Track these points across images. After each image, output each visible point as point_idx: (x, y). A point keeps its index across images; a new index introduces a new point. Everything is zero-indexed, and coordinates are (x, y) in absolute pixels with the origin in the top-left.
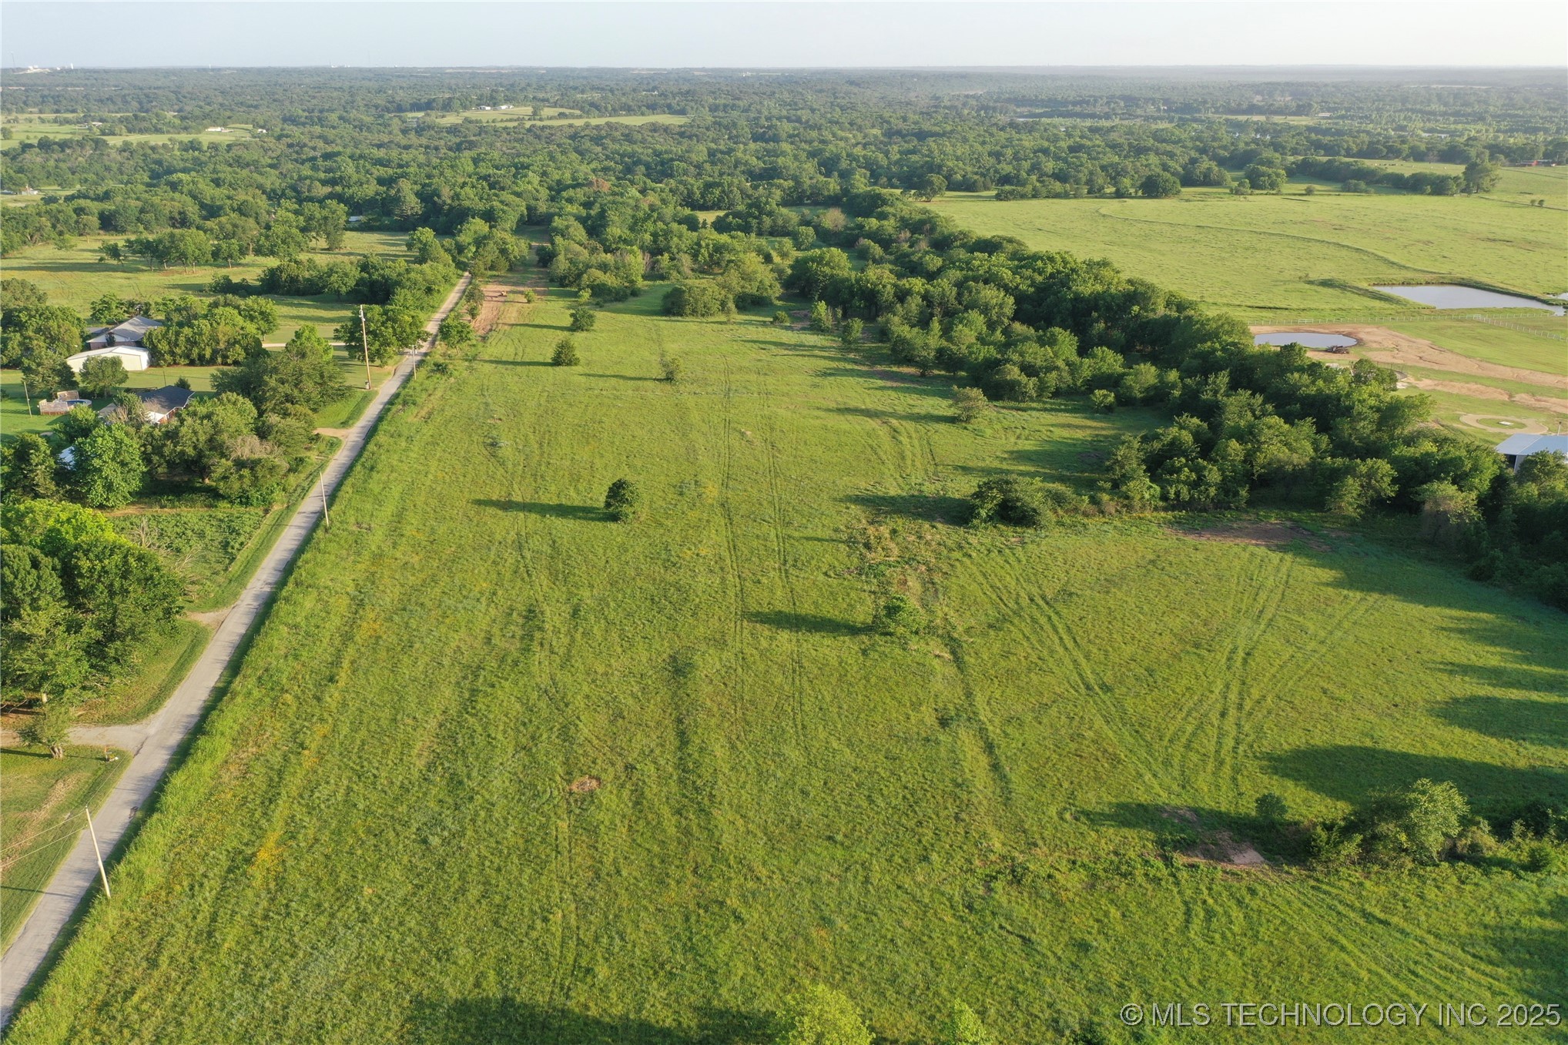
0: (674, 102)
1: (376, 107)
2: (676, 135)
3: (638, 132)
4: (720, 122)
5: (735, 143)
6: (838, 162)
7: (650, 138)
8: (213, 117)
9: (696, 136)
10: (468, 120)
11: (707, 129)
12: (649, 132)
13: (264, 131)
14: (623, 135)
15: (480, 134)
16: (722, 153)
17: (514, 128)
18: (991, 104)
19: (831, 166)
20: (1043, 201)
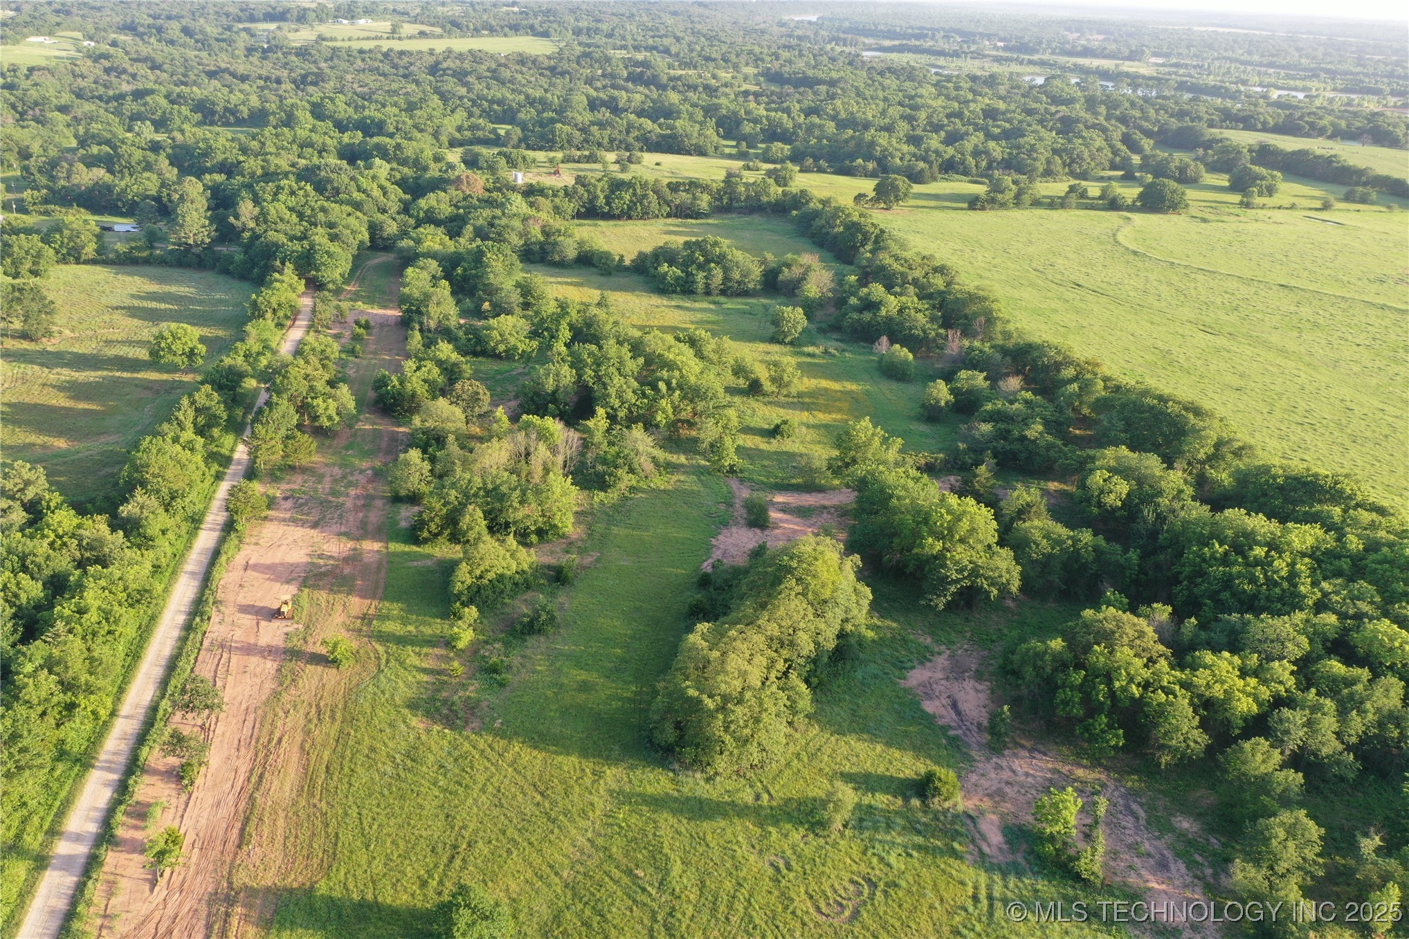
0: (536, 22)
1: (227, 15)
2: (547, 73)
3: (505, 66)
4: (590, 53)
5: (614, 87)
6: (738, 123)
7: (519, 77)
8: (33, 23)
9: (569, 73)
10: (322, 38)
11: (578, 63)
12: (518, 67)
13: (93, 44)
14: (488, 70)
15: (331, 59)
16: (604, 104)
17: (370, 51)
18: (842, 35)
19: (729, 126)
20: (1026, 213)
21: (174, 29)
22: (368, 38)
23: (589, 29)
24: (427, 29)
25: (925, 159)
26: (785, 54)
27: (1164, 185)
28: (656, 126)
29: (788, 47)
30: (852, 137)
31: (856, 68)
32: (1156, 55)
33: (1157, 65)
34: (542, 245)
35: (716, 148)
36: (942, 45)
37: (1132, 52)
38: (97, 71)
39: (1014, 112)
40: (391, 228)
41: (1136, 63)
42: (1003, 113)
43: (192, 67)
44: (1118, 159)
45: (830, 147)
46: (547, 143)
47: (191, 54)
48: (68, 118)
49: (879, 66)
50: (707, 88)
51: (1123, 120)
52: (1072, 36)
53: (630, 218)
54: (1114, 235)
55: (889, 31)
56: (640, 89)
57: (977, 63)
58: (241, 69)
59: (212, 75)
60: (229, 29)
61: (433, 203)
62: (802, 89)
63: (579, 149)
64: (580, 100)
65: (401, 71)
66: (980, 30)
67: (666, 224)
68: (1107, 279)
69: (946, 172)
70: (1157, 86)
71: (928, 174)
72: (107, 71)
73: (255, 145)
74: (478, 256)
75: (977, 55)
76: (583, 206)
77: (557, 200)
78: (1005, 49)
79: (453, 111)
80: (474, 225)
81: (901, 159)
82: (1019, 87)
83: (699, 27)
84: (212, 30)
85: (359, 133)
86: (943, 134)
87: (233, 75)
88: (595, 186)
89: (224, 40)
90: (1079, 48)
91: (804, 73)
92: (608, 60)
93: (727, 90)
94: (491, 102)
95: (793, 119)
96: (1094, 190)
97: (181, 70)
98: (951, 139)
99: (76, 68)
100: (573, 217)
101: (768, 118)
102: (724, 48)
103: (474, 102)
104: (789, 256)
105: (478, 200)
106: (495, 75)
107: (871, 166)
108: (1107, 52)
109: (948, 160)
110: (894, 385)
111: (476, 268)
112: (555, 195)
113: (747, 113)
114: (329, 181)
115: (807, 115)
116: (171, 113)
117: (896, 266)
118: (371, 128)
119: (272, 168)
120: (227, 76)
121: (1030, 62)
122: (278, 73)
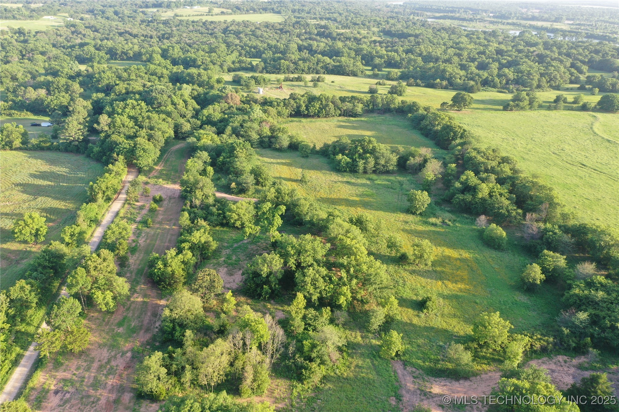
0: (275, 7)
1: (136, 5)
2: (279, 32)
3: (259, 29)
4: (299, 22)
5: (310, 39)
6: (372, 58)
7: (265, 34)
8: (48, 10)
9: (289, 32)
10: (176, 15)
11: (294, 27)
12: (265, 29)
13: (72, 19)
14: (251, 31)
15: (179, 26)
16: (306, 48)
17: (197, 22)
18: (416, 11)
19: (368, 60)
20: (536, 112)
21: (110, 12)
22: (197, 15)
23: (299, 10)
24: (225, 10)
25: (472, 79)
26: (392, 21)
27: (614, 97)
28: (332, 61)
29: (392, 18)
30: (433, 67)
31: (427, 28)
32: (568, 19)
33: (569, 24)
34: (270, 137)
35: (362, 72)
36: (464, 16)
37: (556, 18)
38: (68, 33)
39: (511, 51)
40: (187, 127)
41: (559, 24)
42: (506, 52)
43: (113, 30)
44: (573, 78)
45: (421, 71)
46: (277, 70)
47: (114, 24)
48: (45, 58)
49: (438, 27)
50: (355, 39)
51: (568, 55)
52: (524, 10)
53: (319, 117)
54: (591, 128)
55: (438, 9)
56: (323, 40)
57: (482, 24)
58: (135, 31)
59: (121, 34)
60: (135, 12)
61: (211, 111)
62: (402, 40)
63: (292, 73)
64: (294, 46)
65: (210, 32)
66: (480, 8)
67: (338, 121)
68: (599, 161)
69: (484, 86)
70: (576, 36)
71: (476, 88)
72: (73, 33)
73: (125, 75)
74: (232, 149)
75: (482, 20)
76: (294, 111)
77: (279, 108)
78: (494, 17)
79: (232, 52)
80: (231, 126)
81: (460, 79)
82: (508, 37)
83: (350, 8)
84: (127, 12)
85: (182, 67)
86: (476, 63)
87: (130, 34)
88: (300, 100)
89: (131, 17)
90: (530, 17)
91: (402, 31)
92: (308, 25)
93: (366, 40)
94: (251, 47)
95: (400, 55)
96: (570, 98)
97: (107, 32)
98: (482, 67)
99: (58, 32)
100: (288, 117)
101: (387, 55)
102: (362, 18)
103: (242, 47)
104: (413, 148)
105: (237, 109)
106: (253, 33)
107: (445, 83)
108: (543, 18)
109: (485, 79)
110: (494, 254)
111: (230, 157)
112: (278, 105)
113: (377, 52)
114: (156, 99)
115: (406, 53)
116: (94, 55)
117: (480, 158)
118: (188, 63)
119: (131, 89)
120: (127, 35)
121: (508, 24)
122: (151, 33)
